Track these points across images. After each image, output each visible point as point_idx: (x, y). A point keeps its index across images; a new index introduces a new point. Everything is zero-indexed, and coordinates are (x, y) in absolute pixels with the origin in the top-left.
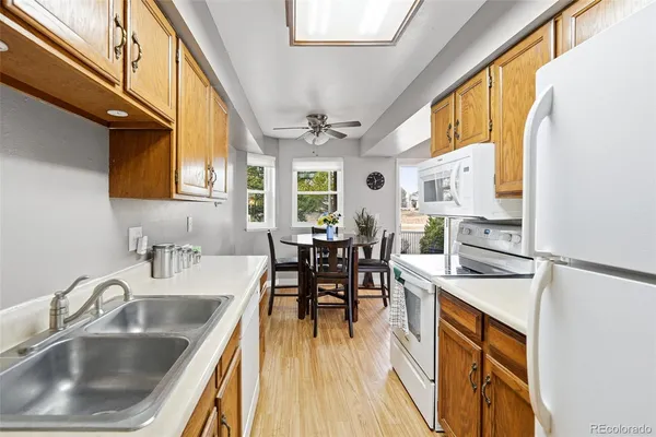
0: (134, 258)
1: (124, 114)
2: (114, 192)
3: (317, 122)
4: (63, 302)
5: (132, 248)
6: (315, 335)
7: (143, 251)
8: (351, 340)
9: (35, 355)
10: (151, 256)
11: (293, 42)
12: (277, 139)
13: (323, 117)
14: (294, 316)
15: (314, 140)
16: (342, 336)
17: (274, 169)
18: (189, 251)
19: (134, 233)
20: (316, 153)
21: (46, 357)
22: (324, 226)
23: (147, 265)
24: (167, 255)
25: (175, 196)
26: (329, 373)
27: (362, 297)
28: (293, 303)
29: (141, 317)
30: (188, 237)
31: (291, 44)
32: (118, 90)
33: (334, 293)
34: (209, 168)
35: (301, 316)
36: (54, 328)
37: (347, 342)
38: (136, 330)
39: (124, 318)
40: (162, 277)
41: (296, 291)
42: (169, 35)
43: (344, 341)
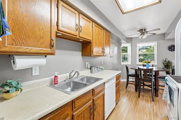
0: (87, 69)
1: (82, 40)
2: (82, 55)
3: (143, 31)
4: (71, 74)
5: (86, 66)
6: (139, 97)
7: (89, 67)
8: (152, 102)
9: (66, 82)
10: (91, 69)
11: (123, 13)
12: (131, 38)
13: (145, 29)
14: (134, 90)
15: (142, 37)
16: (149, 100)
17: (130, 47)
18: (100, 68)
19: (87, 63)
20: (142, 41)
21: (67, 83)
22: (146, 64)
23: (90, 70)
24: (94, 68)
25: (92, 56)
26: (140, 108)
27: (160, 89)
28: (133, 86)
29: (85, 80)
30: (101, 65)
31: (123, 14)
32: (78, 37)
33: (149, 86)
34: (103, 49)
35: (136, 91)
36: (70, 79)
37: (151, 102)
38: (84, 82)
39: (82, 79)
40: (93, 73)
41: (134, 83)
42: (90, 22)
43: (149, 101)
